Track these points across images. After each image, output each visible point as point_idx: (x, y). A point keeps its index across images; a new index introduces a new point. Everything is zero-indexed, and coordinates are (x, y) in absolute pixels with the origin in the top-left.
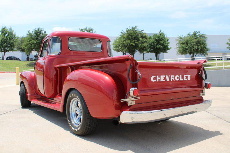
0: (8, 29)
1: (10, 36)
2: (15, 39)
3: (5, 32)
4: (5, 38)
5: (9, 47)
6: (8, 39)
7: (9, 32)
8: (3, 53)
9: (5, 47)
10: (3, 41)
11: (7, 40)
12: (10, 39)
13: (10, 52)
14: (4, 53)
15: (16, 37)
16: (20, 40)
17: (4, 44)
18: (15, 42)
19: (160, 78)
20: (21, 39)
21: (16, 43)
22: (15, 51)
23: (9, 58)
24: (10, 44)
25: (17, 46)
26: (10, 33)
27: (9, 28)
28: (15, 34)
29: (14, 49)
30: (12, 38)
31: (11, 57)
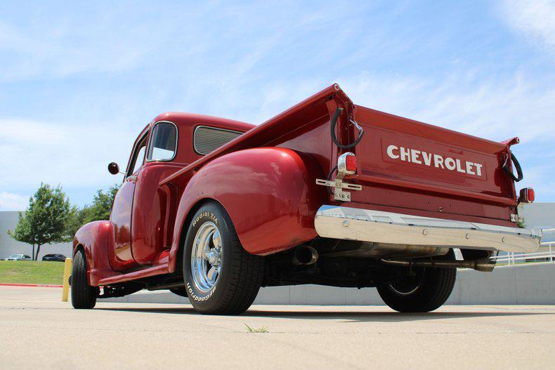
0: (53, 190)
1: (55, 206)
2: (67, 213)
3: (45, 196)
4: (44, 210)
5: (51, 232)
6: (52, 212)
7: (54, 198)
8: (36, 246)
9: (43, 231)
10: (39, 218)
11: (49, 214)
12: (55, 212)
13: (53, 243)
14: (39, 245)
15: (70, 208)
16: (78, 215)
17: (41, 224)
18: (66, 219)
19: (408, 154)
20: (81, 212)
21: (67, 222)
22: (65, 241)
23: (48, 258)
24: (54, 226)
25: (70, 230)
26: (57, 199)
27: (56, 188)
28: (67, 203)
29: (63, 237)
30: (61, 212)
31: (53, 256)
